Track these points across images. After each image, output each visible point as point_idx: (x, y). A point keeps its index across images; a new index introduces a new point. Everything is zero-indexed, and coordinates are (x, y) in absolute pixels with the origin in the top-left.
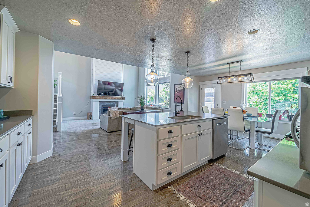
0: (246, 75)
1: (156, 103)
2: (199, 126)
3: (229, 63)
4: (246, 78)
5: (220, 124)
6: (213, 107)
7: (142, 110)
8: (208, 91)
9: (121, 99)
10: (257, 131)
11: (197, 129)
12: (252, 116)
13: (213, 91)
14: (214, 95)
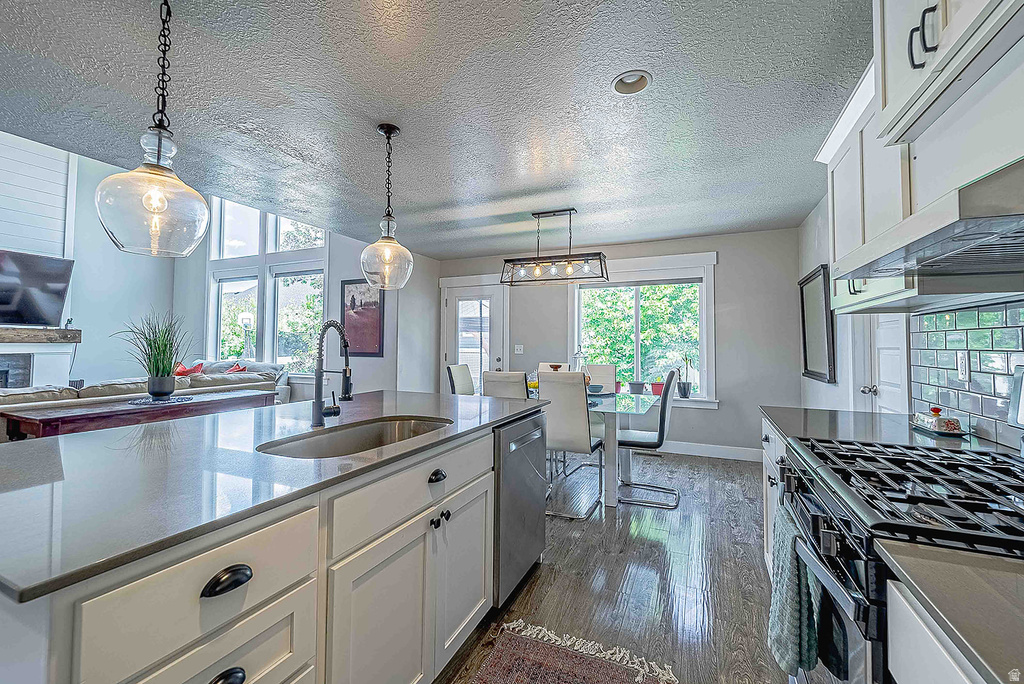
0: (586, 257)
1: (260, 354)
2: (436, 477)
3: (538, 215)
4: (586, 268)
5: (519, 441)
6: (486, 368)
7: (158, 394)
8: (468, 309)
9: (51, 340)
10: (622, 444)
11: (426, 494)
12: (603, 392)
13: (486, 313)
14: (486, 324)
